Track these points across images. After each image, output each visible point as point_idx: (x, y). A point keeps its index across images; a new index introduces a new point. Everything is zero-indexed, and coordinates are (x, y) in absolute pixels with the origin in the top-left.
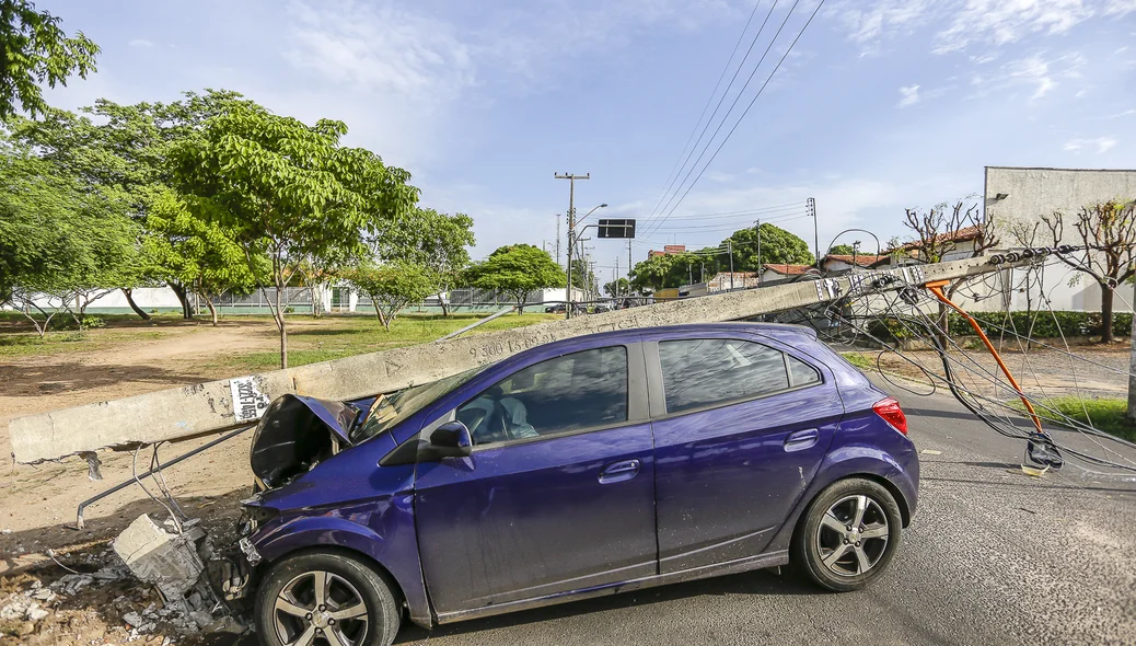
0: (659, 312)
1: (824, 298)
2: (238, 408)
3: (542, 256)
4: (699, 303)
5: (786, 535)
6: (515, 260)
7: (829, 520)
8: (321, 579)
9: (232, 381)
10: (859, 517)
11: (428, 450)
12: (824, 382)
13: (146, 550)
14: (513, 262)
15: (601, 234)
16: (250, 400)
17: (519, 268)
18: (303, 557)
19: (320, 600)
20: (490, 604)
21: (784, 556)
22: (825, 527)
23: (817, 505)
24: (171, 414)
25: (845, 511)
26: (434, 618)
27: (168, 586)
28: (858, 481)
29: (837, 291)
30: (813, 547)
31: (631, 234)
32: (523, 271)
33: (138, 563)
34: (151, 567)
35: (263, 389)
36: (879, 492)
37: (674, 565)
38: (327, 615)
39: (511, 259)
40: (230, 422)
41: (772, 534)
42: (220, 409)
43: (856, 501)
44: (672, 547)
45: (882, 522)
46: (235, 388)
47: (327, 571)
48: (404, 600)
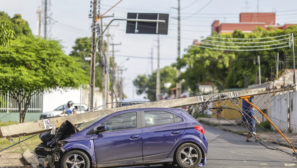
0: (147, 105)
1: (200, 102)
2: (45, 126)
3: (51, 46)
4: (159, 103)
5: (172, 154)
6: (17, 52)
7: (183, 152)
8: (76, 156)
9: (44, 120)
10: (190, 152)
11: (96, 131)
12: (183, 121)
13: (29, 156)
14: (15, 55)
15: (130, 29)
16: (48, 124)
17: (23, 63)
18: (72, 151)
19: (75, 160)
20: (108, 164)
21: (172, 159)
22: (182, 153)
23: (180, 148)
24: (31, 127)
25: (187, 150)
26: (97, 166)
27: (34, 165)
28: (190, 143)
29: (204, 100)
30: (179, 158)
31: (164, 30)
32: (29, 68)
33: (28, 159)
34: (31, 160)
35: (50, 122)
36: (195, 146)
37: (147, 159)
38: (77, 163)
39: (12, 50)
40: (44, 129)
41: (169, 154)
42: (42, 127)
43: (189, 148)
44: (146, 154)
45: (196, 154)
46: (44, 122)
47: (77, 154)
48: (92, 160)
